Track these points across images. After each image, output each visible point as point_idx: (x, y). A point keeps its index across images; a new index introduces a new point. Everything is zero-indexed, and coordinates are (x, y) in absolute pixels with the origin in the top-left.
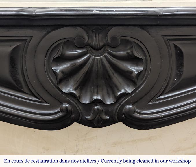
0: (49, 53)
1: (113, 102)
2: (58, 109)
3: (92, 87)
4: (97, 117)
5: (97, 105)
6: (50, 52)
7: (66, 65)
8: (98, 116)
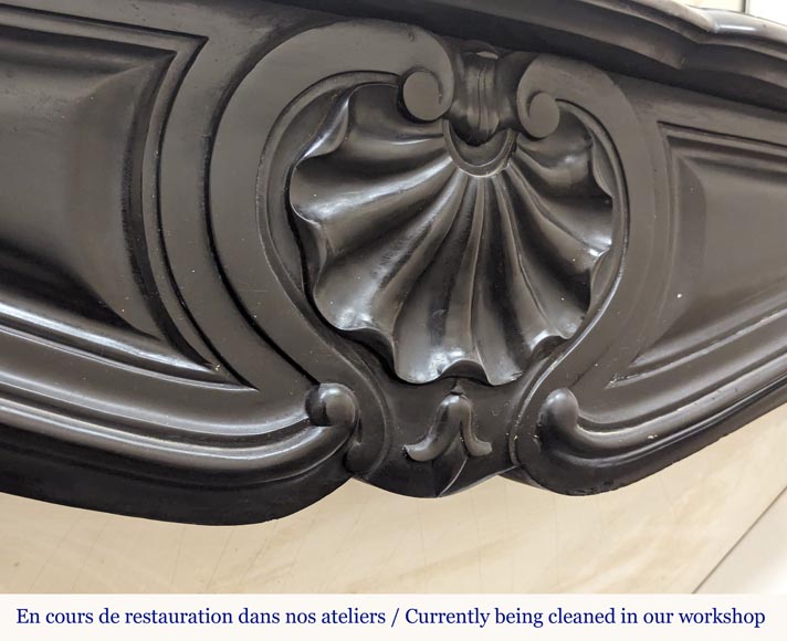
0: (280, 131)
1: (513, 379)
2: (298, 414)
3: (437, 309)
4: (453, 445)
5: (456, 389)
6: (284, 129)
7: (348, 197)
8: (458, 438)
